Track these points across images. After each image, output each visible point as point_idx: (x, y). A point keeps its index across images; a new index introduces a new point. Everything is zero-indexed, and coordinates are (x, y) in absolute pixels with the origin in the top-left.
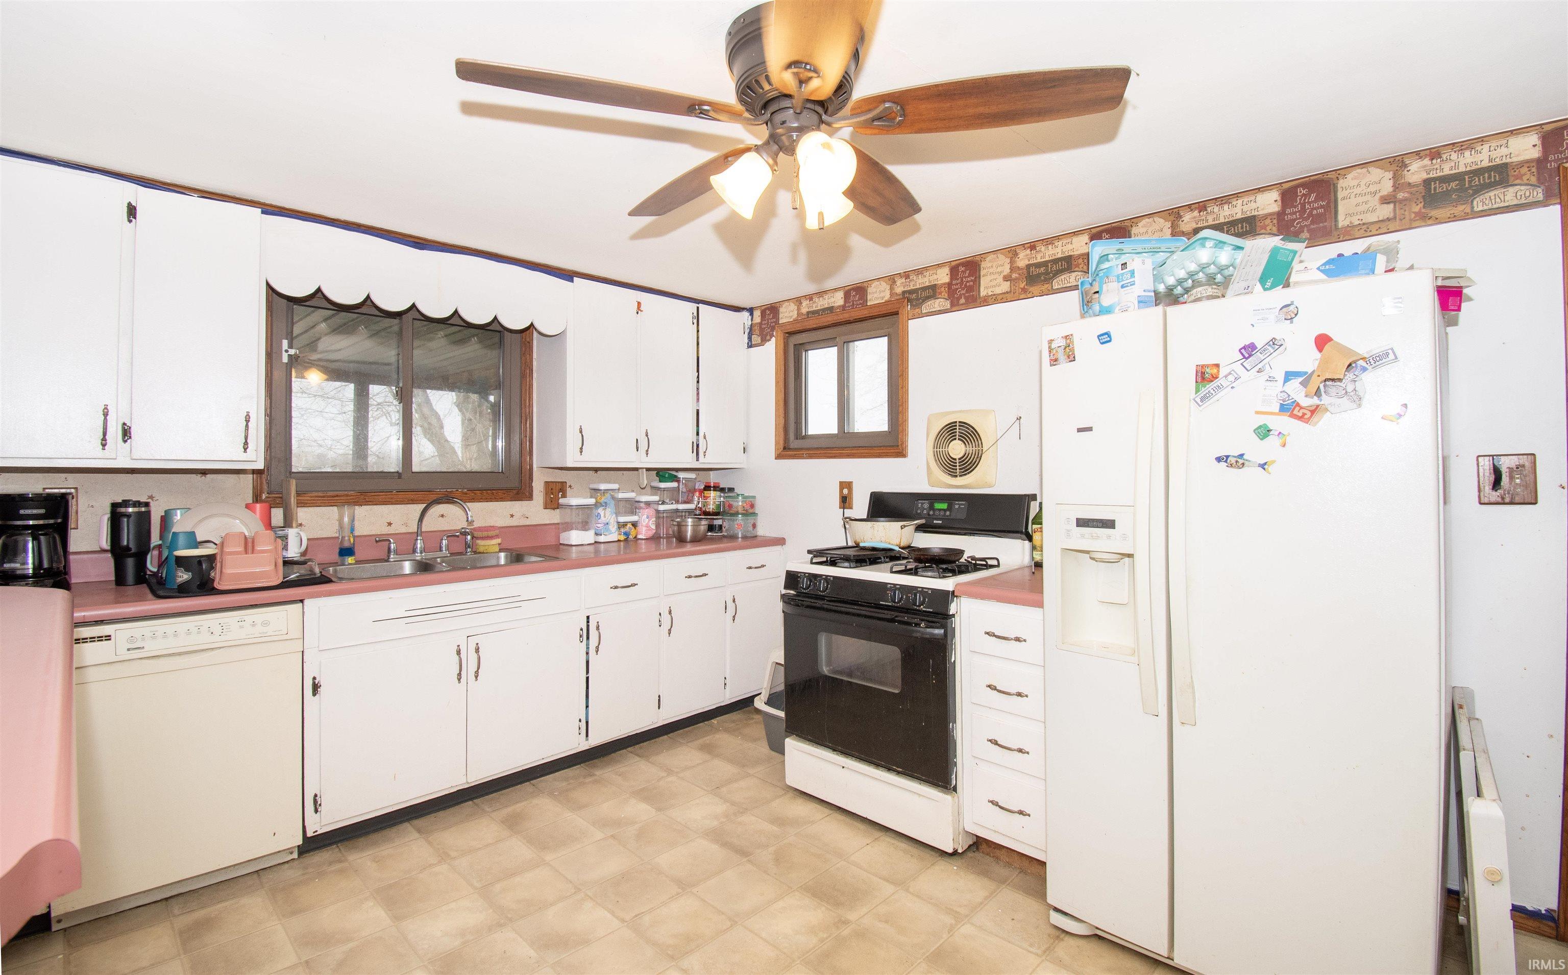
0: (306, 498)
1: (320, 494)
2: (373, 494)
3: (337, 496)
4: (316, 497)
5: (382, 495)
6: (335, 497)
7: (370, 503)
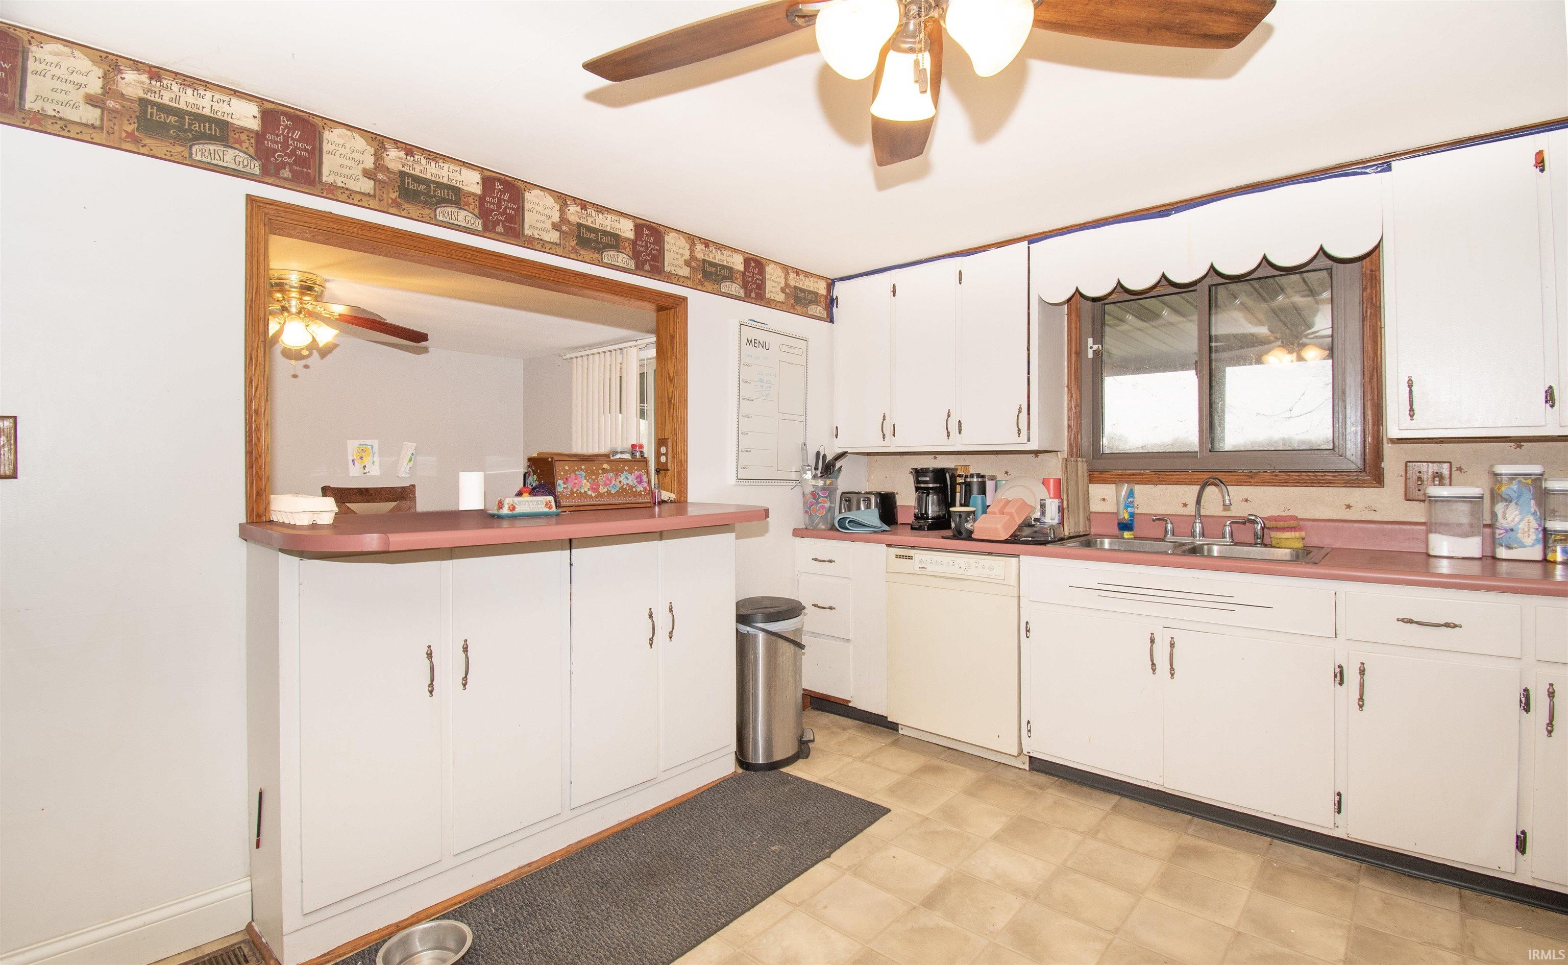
0: (1107, 476)
1: (1119, 472)
2: (1168, 474)
3: (1134, 475)
4: (1115, 475)
5: (1176, 475)
6: (1131, 475)
7: (1164, 483)
